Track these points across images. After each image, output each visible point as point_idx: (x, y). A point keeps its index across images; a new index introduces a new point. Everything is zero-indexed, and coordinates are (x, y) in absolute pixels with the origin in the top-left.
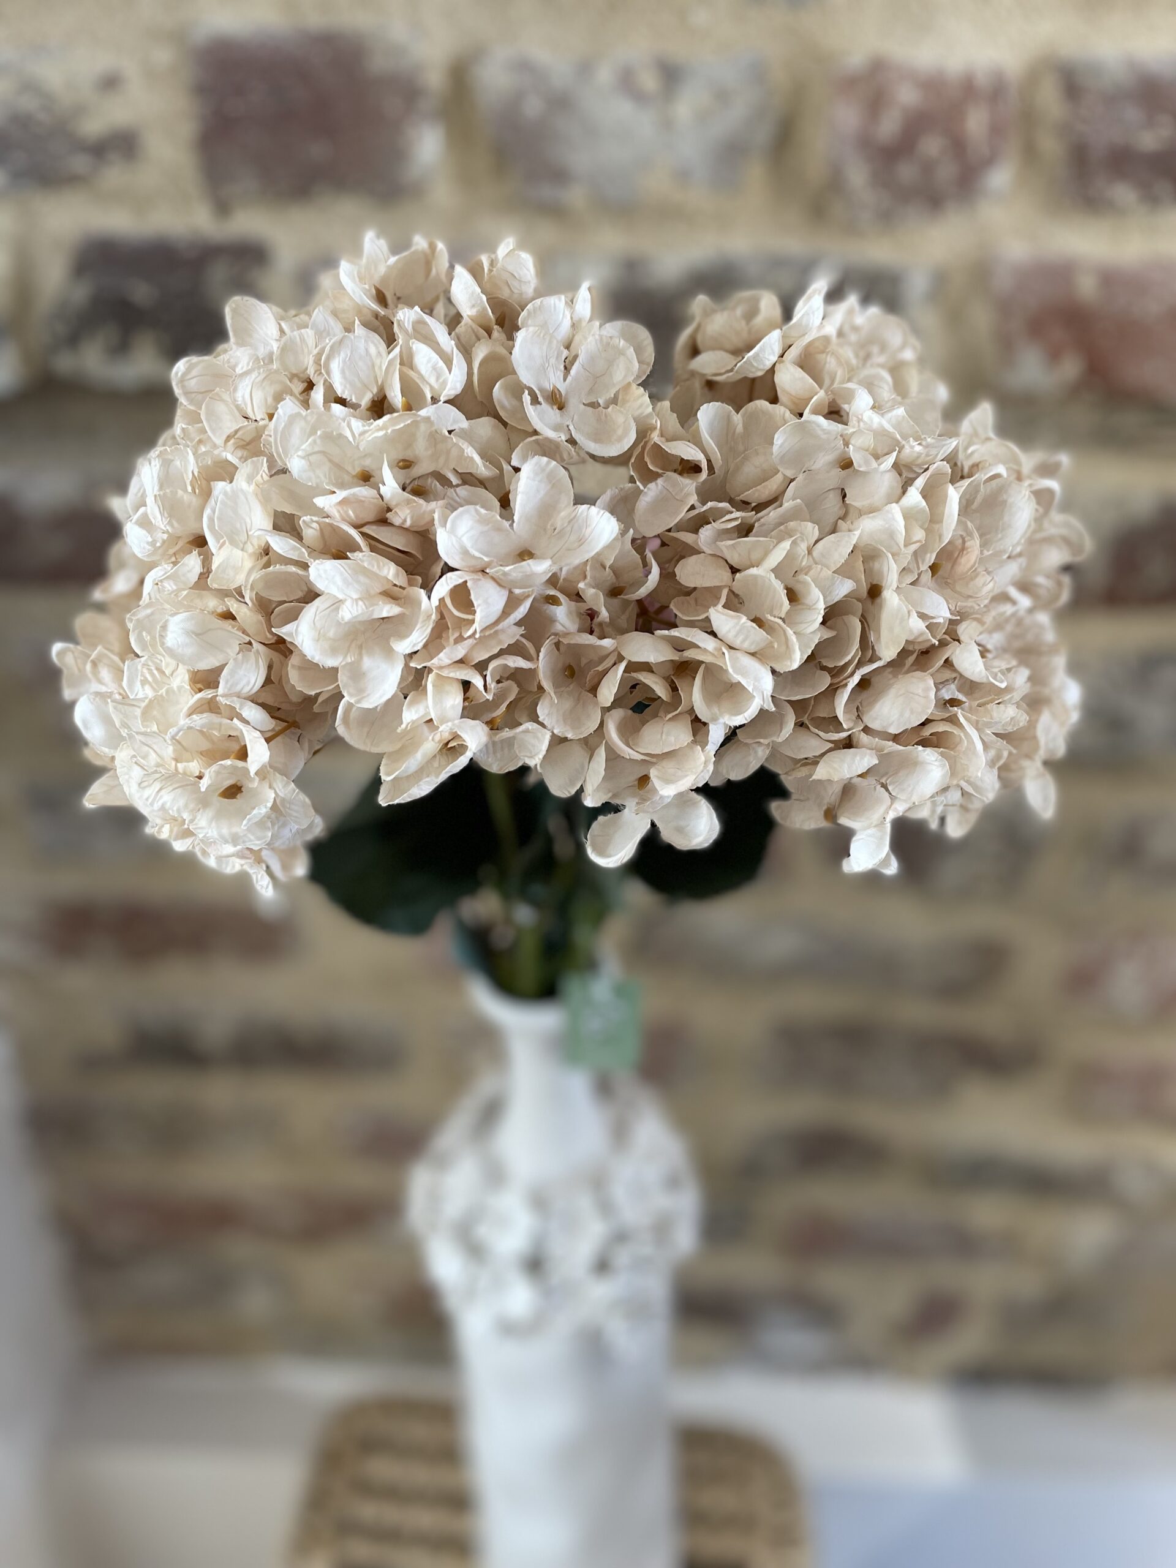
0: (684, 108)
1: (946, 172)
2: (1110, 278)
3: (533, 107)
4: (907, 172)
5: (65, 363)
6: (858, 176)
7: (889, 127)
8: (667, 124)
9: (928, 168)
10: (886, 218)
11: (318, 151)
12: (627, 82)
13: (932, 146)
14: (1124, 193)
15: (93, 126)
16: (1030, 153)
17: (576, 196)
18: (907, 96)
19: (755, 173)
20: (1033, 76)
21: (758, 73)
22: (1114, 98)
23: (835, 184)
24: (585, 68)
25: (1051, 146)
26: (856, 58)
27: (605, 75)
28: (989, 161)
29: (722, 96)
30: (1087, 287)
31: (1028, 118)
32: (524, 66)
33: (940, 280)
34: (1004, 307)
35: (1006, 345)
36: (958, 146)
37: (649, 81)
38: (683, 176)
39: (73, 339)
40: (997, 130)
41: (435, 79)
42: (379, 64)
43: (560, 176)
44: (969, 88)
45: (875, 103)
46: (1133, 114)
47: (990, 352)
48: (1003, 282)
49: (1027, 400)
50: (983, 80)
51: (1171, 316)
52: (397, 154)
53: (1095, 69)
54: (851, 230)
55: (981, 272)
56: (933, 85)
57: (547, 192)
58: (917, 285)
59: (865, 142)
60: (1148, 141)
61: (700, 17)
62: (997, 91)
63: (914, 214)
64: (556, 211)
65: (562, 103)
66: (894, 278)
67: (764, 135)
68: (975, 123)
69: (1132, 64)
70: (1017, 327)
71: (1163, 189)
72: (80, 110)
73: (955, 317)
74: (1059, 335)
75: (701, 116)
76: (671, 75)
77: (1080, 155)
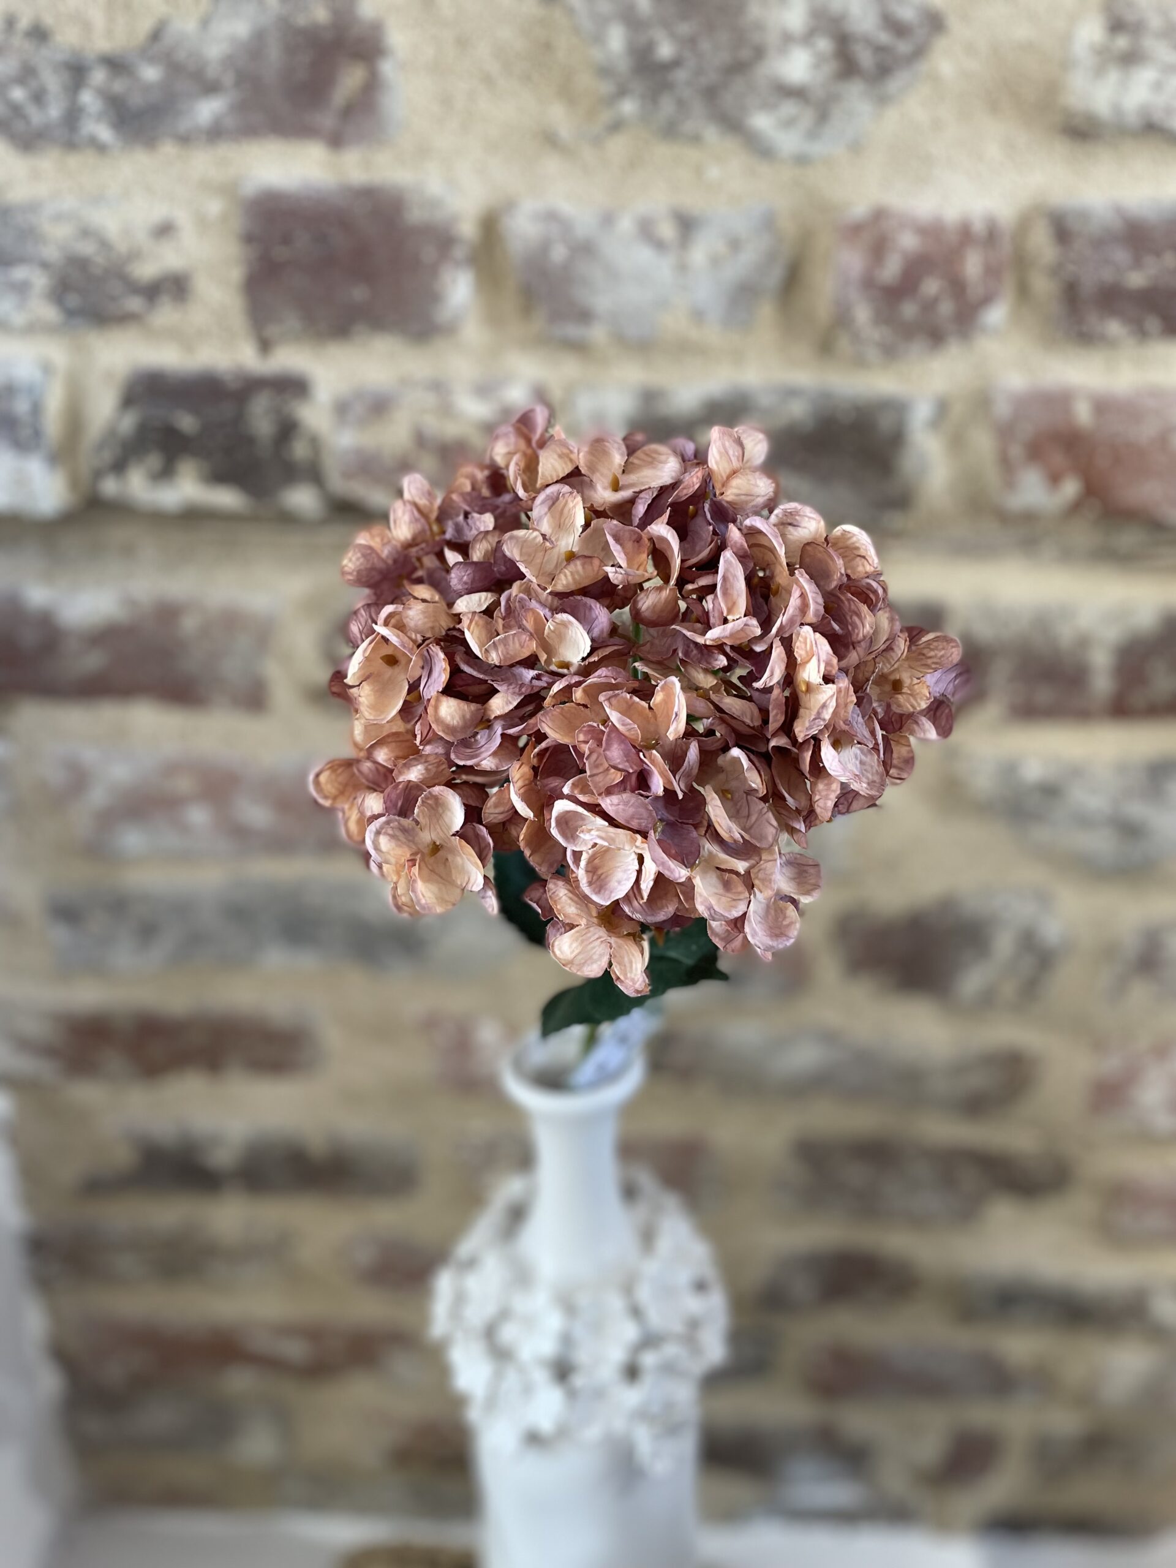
0: (698, 255)
1: (946, 308)
2: (1103, 406)
3: (559, 253)
4: (909, 310)
5: (110, 487)
6: (862, 314)
7: (891, 269)
8: (682, 268)
9: (929, 306)
10: (890, 353)
11: (359, 293)
12: (646, 231)
13: (931, 286)
14: (1114, 328)
15: (146, 271)
16: (1023, 291)
17: (598, 334)
18: (908, 241)
19: (766, 310)
20: (1024, 224)
21: (769, 222)
22: (1101, 242)
23: (842, 320)
24: (608, 220)
25: (1043, 285)
26: (859, 209)
27: (626, 224)
28: (987, 300)
29: (735, 244)
30: (1083, 414)
31: (1021, 262)
32: (551, 216)
33: (942, 408)
34: (1005, 432)
35: (1006, 464)
36: (957, 286)
37: (667, 230)
38: (698, 316)
39: (119, 467)
40: (992, 272)
41: (468, 229)
42: (415, 215)
43: (585, 316)
44: (965, 234)
45: (879, 249)
46: (1121, 255)
47: (992, 475)
48: (1002, 409)
49: (1029, 518)
50: (979, 227)
51: (1162, 440)
52: (434, 297)
53: (1084, 215)
54: (860, 362)
55: (982, 401)
56: (932, 231)
57: (572, 331)
58: (921, 413)
59: (868, 283)
60: (1136, 280)
61: (714, 172)
62: (992, 235)
63: (917, 348)
64: (579, 348)
65: (585, 249)
66: (898, 408)
67: (775, 277)
68: (973, 265)
69: (1119, 210)
70: (1016, 451)
71: (1153, 323)
72: (135, 255)
73: (957, 443)
74: (1058, 459)
75: (715, 262)
76: (687, 224)
77: (1072, 293)
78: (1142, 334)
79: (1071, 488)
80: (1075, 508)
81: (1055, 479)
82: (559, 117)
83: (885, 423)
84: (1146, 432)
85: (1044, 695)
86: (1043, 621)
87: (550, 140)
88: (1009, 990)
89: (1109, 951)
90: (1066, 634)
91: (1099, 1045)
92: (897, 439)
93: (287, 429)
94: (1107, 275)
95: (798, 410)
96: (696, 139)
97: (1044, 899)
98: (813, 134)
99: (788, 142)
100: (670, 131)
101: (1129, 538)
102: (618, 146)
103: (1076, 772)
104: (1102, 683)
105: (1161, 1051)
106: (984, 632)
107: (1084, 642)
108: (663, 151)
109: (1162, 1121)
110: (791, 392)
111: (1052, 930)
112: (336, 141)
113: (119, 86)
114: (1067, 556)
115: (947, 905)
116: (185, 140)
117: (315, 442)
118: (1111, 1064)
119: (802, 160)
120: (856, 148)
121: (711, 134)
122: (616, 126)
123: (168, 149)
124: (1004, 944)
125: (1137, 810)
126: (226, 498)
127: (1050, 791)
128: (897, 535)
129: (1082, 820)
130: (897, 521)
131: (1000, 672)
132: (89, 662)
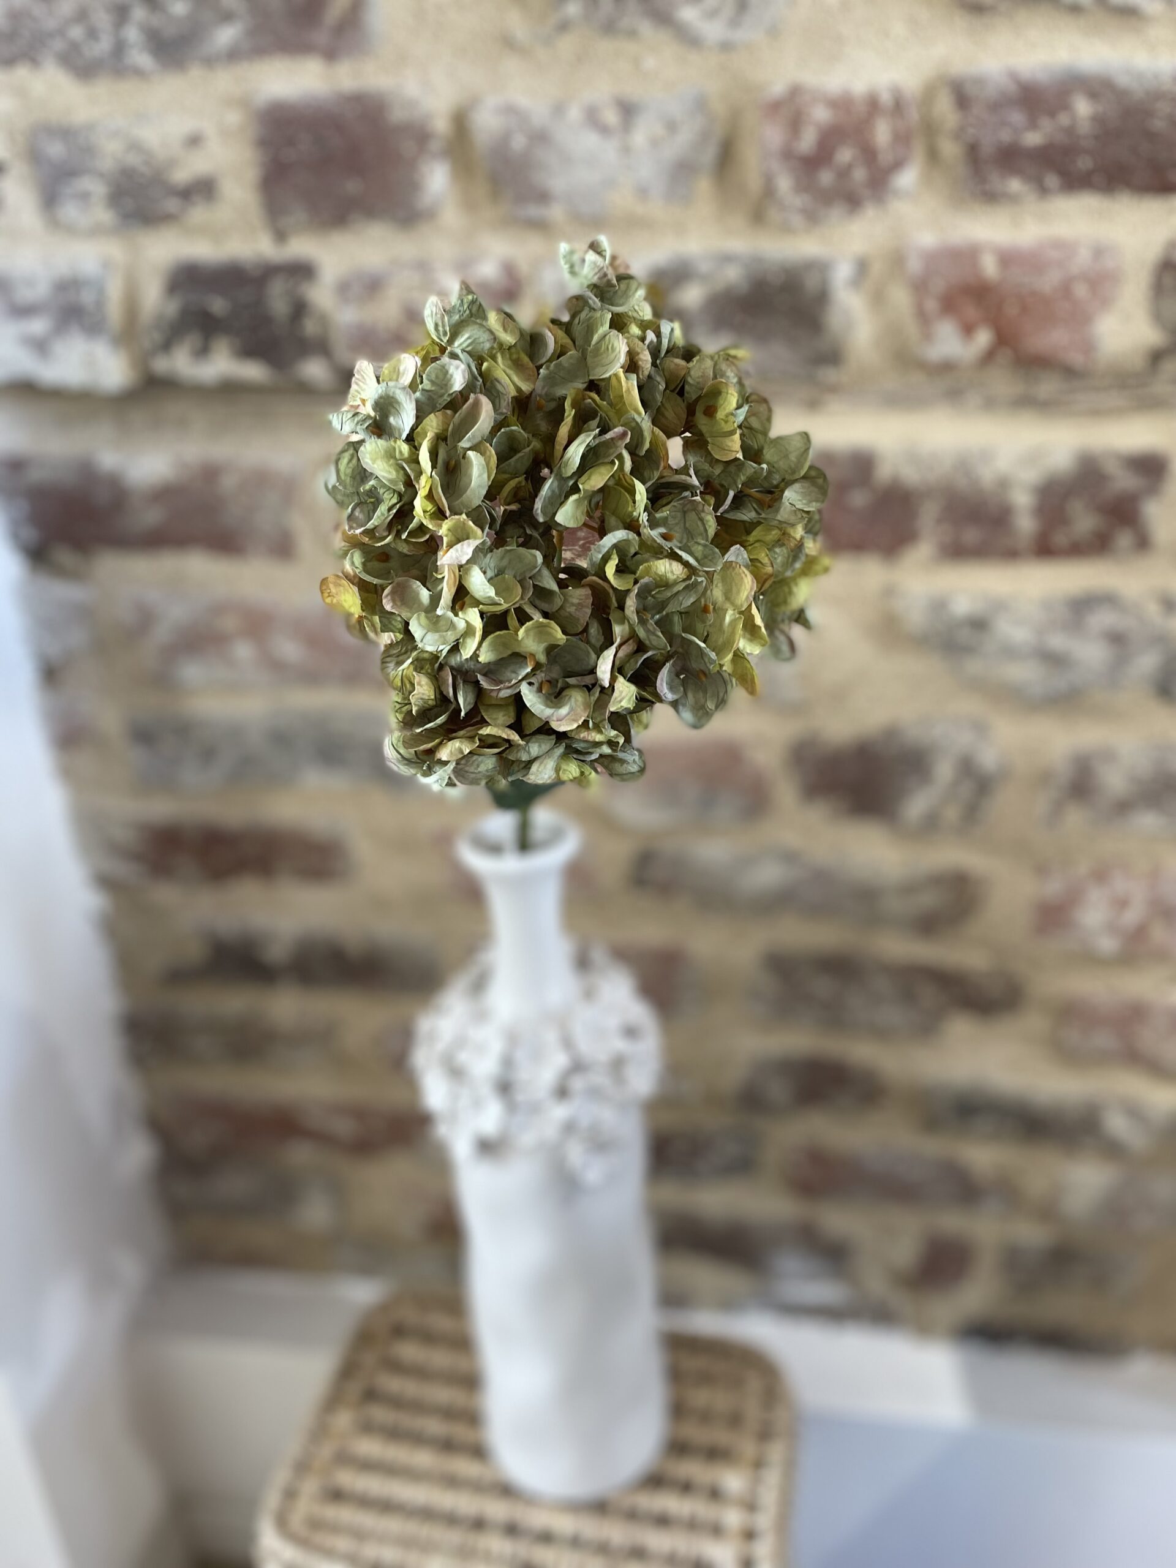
0: (640, 137)
1: (860, 174)
2: (1008, 258)
3: (519, 142)
4: (826, 177)
5: (162, 365)
6: (784, 184)
7: (808, 141)
8: (626, 150)
9: (844, 173)
10: (812, 218)
11: (352, 186)
12: (593, 119)
13: (845, 155)
14: (1015, 185)
15: (181, 176)
16: (933, 156)
17: (556, 213)
18: (821, 115)
19: (704, 186)
20: (929, 93)
21: (701, 104)
22: (999, 105)
23: (769, 191)
24: (559, 110)
25: (950, 149)
26: (778, 88)
27: (574, 113)
28: (898, 165)
29: (672, 126)
30: (990, 267)
31: (930, 129)
32: (510, 110)
33: (862, 267)
34: (920, 287)
35: (923, 318)
36: (869, 154)
37: (611, 117)
38: (642, 192)
39: (167, 346)
40: (902, 139)
41: (441, 125)
42: (397, 115)
43: (543, 197)
44: (873, 104)
45: (795, 124)
46: (1017, 117)
47: (912, 329)
48: (914, 265)
49: (946, 368)
50: (886, 98)
51: (1066, 289)
52: (413, 186)
53: (980, 81)
54: (786, 229)
55: (897, 259)
56: (842, 103)
57: (533, 211)
58: (842, 273)
59: (788, 154)
60: (1033, 139)
61: (650, 63)
62: (899, 106)
63: (836, 213)
64: (541, 226)
65: (541, 137)
66: (821, 267)
67: (709, 155)
68: (882, 133)
69: (1013, 76)
70: (931, 305)
71: (1052, 180)
72: (172, 163)
73: (878, 299)
74: (971, 312)
75: (655, 143)
76: (628, 110)
77: (973, 153)
78: (1043, 191)
79: (983, 338)
80: (988, 358)
81: (968, 330)
82: (517, 24)
83: (811, 283)
84: (1048, 282)
85: (972, 535)
86: (964, 464)
87: (508, 43)
88: (952, 814)
89: (1044, 778)
90: (987, 475)
91: (1042, 870)
92: (822, 298)
93: (300, 309)
94: (1005, 136)
95: (733, 275)
96: (632, 34)
97: (980, 728)
98: (735, 22)
99: (713, 31)
100: (609, 28)
101: (1048, 386)
102: (567, 44)
103: (1000, 606)
104: (1025, 524)
105: (1101, 875)
106: (911, 476)
107: (1004, 483)
108: (605, 46)
109: (1108, 944)
110: (727, 258)
111: (988, 758)
112: (331, 55)
113: (156, 21)
114: (990, 404)
115: (891, 733)
116: (210, 62)
117: (324, 320)
118: (1053, 888)
119: (726, 47)
120: (774, 32)
121: (646, 28)
122: (564, 27)
123: (196, 72)
124: (944, 771)
125: (1058, 642)
126: (253, 371)
127: (979, 624)
128: (833, 389)
129: (1010, 652)
130: (829, 375)
131: (928, 514)
132: (151, 517)
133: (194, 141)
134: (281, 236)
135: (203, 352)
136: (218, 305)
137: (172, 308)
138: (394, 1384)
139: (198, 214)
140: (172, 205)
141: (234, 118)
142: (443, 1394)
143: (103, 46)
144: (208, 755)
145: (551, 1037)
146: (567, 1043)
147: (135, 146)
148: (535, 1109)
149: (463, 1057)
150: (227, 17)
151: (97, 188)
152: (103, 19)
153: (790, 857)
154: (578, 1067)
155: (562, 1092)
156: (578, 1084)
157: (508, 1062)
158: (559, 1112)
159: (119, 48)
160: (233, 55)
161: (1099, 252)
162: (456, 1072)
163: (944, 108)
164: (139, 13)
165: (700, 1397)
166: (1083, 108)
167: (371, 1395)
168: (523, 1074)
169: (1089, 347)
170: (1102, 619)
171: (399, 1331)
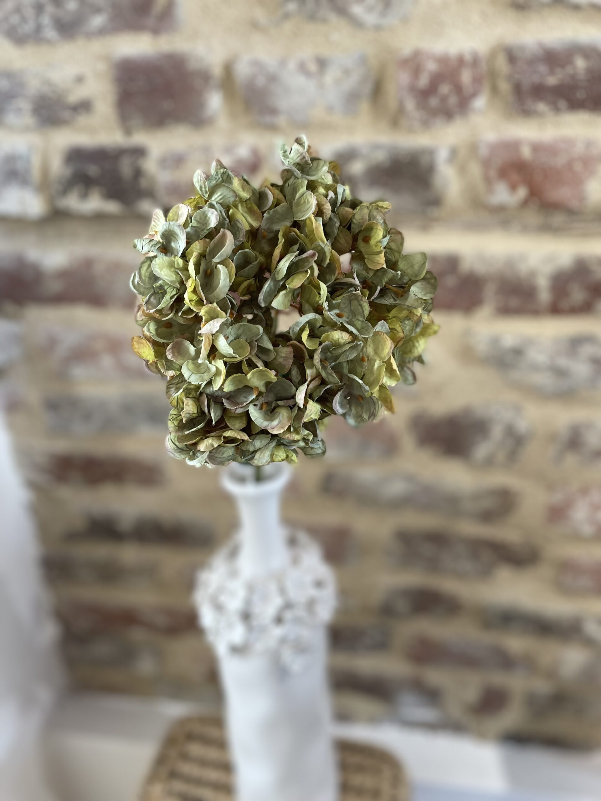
0: (329, 78)
1: (453, 100)
2: (537, 148)
3: (261, 81)
4: (434, 102)
5: (62, 203)
6: (410, 105)
7: (424, 81)
8: (321, 86)
9: (444, 99)
10: (426, 124)
11: (167, 105)
12: (302, 68)
13: (445, 89)
14: (541, 107)
15: (72, 99)
16: (495, 90)
17: (281, 120)
18: (431, 66)
19: (365, 106)
20: (493, 55)
21: (363, 60)
22: (533, 61)
23: (401, 110)
24: (283, 63)
25: (505, 86)
26: (406, 51)
27: (292, 65)
28: (474, 95)
29: (347, 72)
30: (526, 153)
31: (493, 75)
32: (256, 64)
33: (454, 153)
34: (486, 163)
35: (488, 182)
36: (458, 88)
37: (313, 67)
38: (330, 109)
39: (65, 192)
40: (477, 80)
41: (217, 71)
42: (193, 65)
43: (273, 111)
44: (461, 61)
45: (417, 71)
46: (543, 68)
47: (481, 186)
48: (484, 151)
49: (500, 209)
50: (468, 57)
51: (569, 165)
52: (200, 105)
53: (522, 48)
54: (410, 130)
55: (473, 148)
56: (443, 60)
57: (268, 119)
58: (442, 155)
59: (413, 89)
60: (552, 81)
61: (335, 36)
62: (475, 62)
63: (439, 121)
64: (273, 128)
65: (273, 78)
66: (431, 152)
67: (367, 89)
68: (466, 77)
69: (541, 45)
70: (493, 173)
71: (562, 104)
72: (67, 91)
73: (462, 170)
74: (515, 177)
75: (337, 82)
76: (322, 63)
77: (518, 89)
78: (557, 110)
79: (522, 193)
80: (525, 204)
81: (513, 187)
82: (260, 14)
83: (424, 161)
84: (560, 161)
85: (514, 302)
86: (510, 263)
87: (255, 26)
88: (501, 456)
89: (552, 437)
90: (523, 269)
91: (551, 487)
92: (431, 169)
93: (138, 173)
94: (536, 79)
95: (380, 156)
96: (324, 21)
97: (518, 409)
98: (383, 14)
99: (370, 19)
100: (312, 17)
101: (558, 219)
102: (288, 26)
103: (530, 342)
104: (545, 296)
105: (585, 491)
106: (480, 268)
107: (533, 274)
108: (310, 27)
109: (588, 529)
110: (376, 147)
111: (522, 425)
112: (156, 31)
113: (59, 13)
114: (525, 229)
115: (467, 412)
116: (89, 36)
117: (151, 180)
118: (558, 497)
119: (378, 28)
120: (405, 20)
121: (333, 18)
122: (286, 16)
123: (81, 41)
124: (497, 432)
125: (563, 362)
126: (111, 207)
127: (517, 352)
128: (436, 220)
129: (535, 368)
130: (435, 212)
131: (489, 291)
132: (55, 287)
133: (80, 79)
134: (128, 132)
135: (84, 196)
136: (93, 170)
137: (68, 172)
138: (187, 768)
139: (82, 120)
140: (66, 114)
141: (101, 67)
142: (213, 775)
143: (29, 27)
144: (87, 416)
145: (273, 588)
146: (282, 591)
147: (48, 82)
148: (263, 630)
149: (223, 599)
150: (98, 10)
151: (25, 105)
152: (29, 12)
153: (409, 478)
154: (288, 606)
155: (279, 620)
156: (288, 615)
157: (248, 602)
158: (277, 632)
159: (39, 29)
160: (102, 32)
161: (589, 144)
162: (219, 607)
163: (502, 64)
164: (50, 9)
165: (357, 780)
166: (580, 64)
167: (173, 775)
168: (257, 609)
169: (582, 198)
170: (588, 350)
171: (190, 737)
